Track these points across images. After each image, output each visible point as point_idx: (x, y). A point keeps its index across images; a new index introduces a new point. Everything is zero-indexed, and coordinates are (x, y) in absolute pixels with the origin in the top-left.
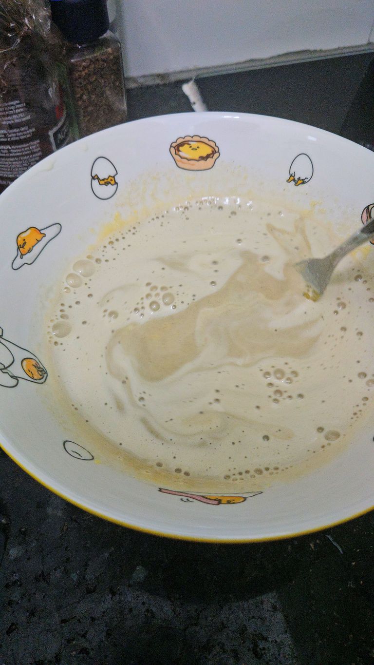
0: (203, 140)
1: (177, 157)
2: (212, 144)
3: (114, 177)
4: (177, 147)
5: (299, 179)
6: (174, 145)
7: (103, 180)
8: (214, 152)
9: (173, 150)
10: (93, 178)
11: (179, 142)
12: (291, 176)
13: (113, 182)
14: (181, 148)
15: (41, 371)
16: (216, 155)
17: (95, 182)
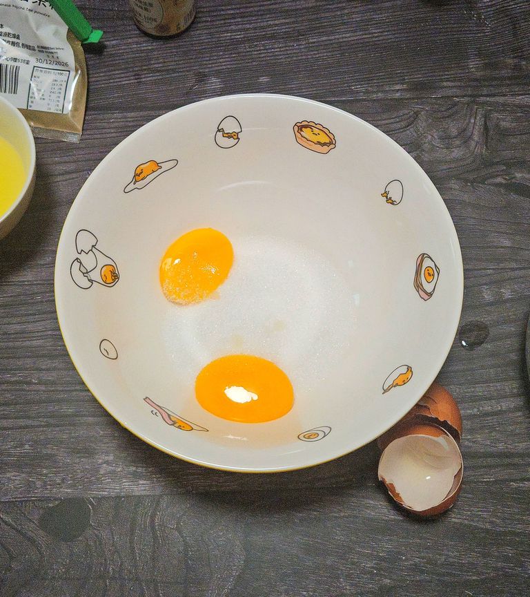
0: (324, 130)
1: (298, 134)
2: (332, 137)
3: (238, 134)
4: (300, 127)
5: (390, 198)
6: (299, 124)
7: (227, 134)
8: (331, 143)
9: (296, 128)
10: (219, 130)
11: (303, 124)
12: (385, 192)
13: (235, 137)
14: (303, 129)
15: (114, 276)
16: (332, 146)
17: (220, 134)
